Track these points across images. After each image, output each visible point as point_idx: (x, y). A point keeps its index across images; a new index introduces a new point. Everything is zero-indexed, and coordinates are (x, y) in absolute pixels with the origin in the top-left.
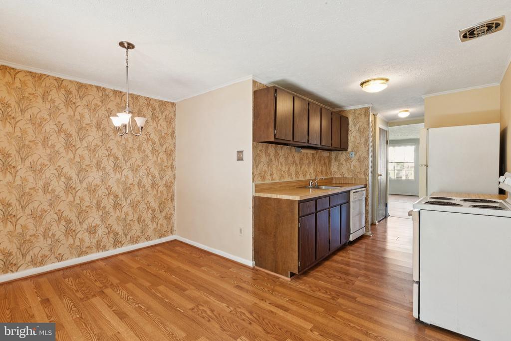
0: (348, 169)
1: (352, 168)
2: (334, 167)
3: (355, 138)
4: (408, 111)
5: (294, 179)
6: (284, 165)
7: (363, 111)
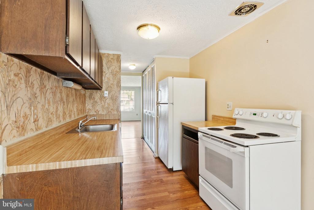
0: (103, 107)
1: (106, 106)
2: (89, 105)
4: (134, 65)
5: (63, 122)
6: (51, 103)
7: (115, 57)
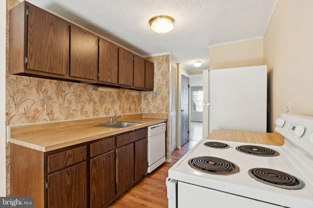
0: (154, 106)
1: (157, 106)
2: (143, 105)
3: (159, 80)
4: (200, 62)
6: (73, 103)
7: (165, 59)
